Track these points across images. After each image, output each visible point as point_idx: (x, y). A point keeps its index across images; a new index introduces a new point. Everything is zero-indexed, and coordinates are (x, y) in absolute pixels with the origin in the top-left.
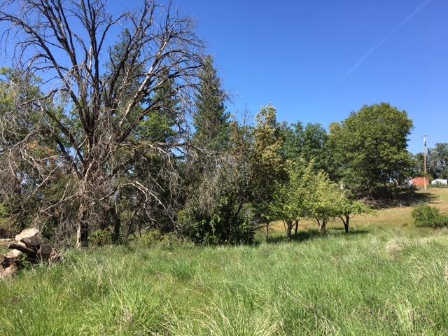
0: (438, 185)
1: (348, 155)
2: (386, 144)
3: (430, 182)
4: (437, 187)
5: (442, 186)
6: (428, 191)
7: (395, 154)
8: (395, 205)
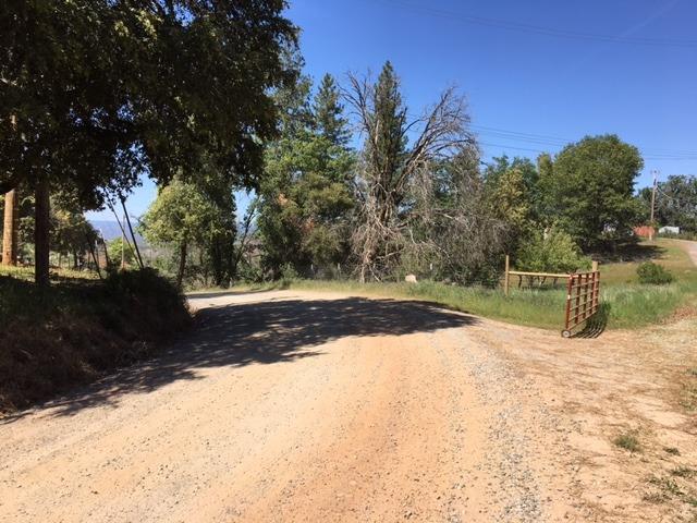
0: (668, 235)
1: (566, 199)
2: (611, 191)
3: (657, 230)
4: (665, 237)
5: (672, 236)
6: (654, 244)
7: (621, 201)
8: (615, 260)
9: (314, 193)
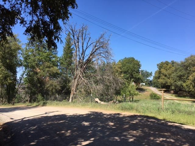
4: (143, 86)
9: (47, 69)
